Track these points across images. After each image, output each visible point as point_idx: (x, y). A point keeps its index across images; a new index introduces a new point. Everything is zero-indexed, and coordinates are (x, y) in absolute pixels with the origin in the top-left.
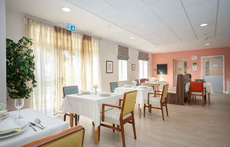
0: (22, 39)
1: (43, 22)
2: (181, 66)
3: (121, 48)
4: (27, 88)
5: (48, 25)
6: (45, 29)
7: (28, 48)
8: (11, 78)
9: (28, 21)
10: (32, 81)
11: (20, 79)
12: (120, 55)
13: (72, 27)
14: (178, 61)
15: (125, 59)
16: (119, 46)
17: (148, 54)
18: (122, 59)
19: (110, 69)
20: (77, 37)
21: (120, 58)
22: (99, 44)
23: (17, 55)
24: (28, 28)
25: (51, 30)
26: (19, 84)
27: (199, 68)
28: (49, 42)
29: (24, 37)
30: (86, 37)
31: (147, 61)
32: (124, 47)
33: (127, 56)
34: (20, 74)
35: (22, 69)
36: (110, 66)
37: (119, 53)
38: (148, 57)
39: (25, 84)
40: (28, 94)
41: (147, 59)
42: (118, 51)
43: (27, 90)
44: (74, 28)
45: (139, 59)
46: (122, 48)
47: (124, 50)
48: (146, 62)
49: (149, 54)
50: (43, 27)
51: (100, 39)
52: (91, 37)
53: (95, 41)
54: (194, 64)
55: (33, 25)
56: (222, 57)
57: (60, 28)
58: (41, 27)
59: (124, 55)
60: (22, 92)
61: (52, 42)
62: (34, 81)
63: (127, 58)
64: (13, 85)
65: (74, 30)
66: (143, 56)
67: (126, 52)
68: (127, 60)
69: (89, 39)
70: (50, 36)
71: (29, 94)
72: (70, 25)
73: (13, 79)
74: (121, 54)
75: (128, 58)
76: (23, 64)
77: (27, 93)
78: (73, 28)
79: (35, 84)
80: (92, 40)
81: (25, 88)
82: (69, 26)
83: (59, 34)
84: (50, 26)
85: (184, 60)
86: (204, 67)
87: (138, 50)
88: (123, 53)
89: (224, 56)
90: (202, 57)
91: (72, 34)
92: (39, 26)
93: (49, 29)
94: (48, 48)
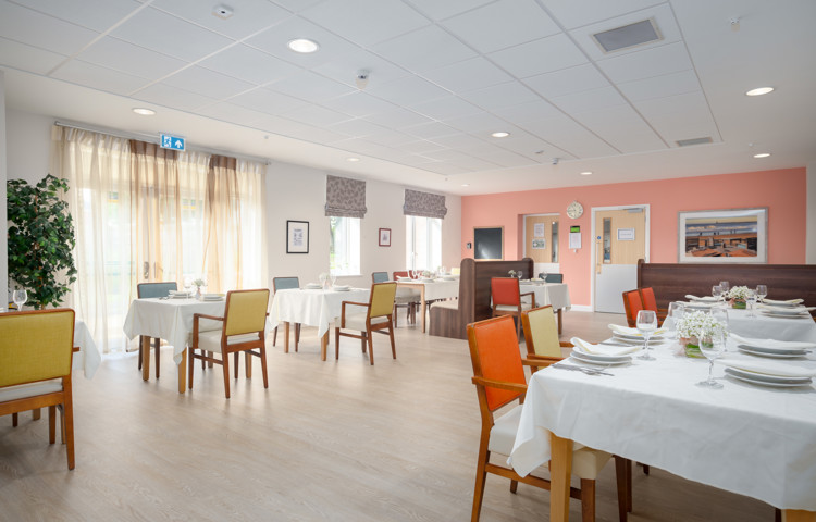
0: (44, 180)
1: (98, 133)
2: (542, 235)
3: (337, 183)
4: (56, 285)
5: (114, 138)
6: (105, 147)
7: (56, 199)
8: (21, 261)
9: (64, 132)
10: (67, 269)
11: (41, 265)
12: (335, 203)
13: (174, 140)
14: (536, 220)
15: (354, 216)
16: (330, 178)
17: (443, 197)
18: (340, 214)
19: (298, 242)
20: (196, 162)
21: (333, 210)
22: (263, 177)
23: (32, 214)
24: (63, 150)
25: (121, 149)
26: (37, 275)
27: (585, 241)
28: (115, 175)
29: (49, 176)
30: (221, 161)
31: (443, 218)
32: (349, 180)
33: (359, 204)
34: (39, 256)
35: (43, 244)
36: (298, 233)
37: (331, 198)
38: (444, 205)
39: (52, 276)
40: (58, 297)
41: (442, 213)
42: (328, 191)
43: (57, 289)
44: (182, 141)
45: (406, 213)
46: (343, 183)
47: (350, 188)
48: (439, 220)
49: (446, 199)
50: (101, 143)
51: (264, 163)
52: (235, 160)
53: (251, 168)
54: (573, 230)
55: (76, 141)
56: (643, 210)
57: (145, 144)
58: (95, 145)
59: (350, 203)
60: (44, 292)
61: (125, 176)
62: (73, 271)
63: (360, 212)
64: (26, 277)
65: (182, 148)
66: (424, 203)
67: (356, 195)
68: (362, 216)
69: (230, 163)
70: (118, 161)
71: (61, 298)
72: (168, 135)
73: (26, 263)
74: (338, 201)
75: (365, 210)
76: (46, 233)
77: (55, 295)
78: (178, 143)
79: (74, 275)
80: (241, 166)
81: (51, 284)
82: (166, 138)
83: (141, 158)
84: (120, 139)
85: (551, 217)
86: (599, 238)
87: (404, 185)
88: (347, 198)
89: (648, 206)
90: (593, 209)
91: (181, 156)
92: (90, 142)
93: (116, 146)
94: (115, 191)
